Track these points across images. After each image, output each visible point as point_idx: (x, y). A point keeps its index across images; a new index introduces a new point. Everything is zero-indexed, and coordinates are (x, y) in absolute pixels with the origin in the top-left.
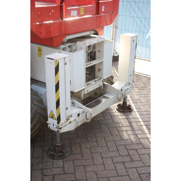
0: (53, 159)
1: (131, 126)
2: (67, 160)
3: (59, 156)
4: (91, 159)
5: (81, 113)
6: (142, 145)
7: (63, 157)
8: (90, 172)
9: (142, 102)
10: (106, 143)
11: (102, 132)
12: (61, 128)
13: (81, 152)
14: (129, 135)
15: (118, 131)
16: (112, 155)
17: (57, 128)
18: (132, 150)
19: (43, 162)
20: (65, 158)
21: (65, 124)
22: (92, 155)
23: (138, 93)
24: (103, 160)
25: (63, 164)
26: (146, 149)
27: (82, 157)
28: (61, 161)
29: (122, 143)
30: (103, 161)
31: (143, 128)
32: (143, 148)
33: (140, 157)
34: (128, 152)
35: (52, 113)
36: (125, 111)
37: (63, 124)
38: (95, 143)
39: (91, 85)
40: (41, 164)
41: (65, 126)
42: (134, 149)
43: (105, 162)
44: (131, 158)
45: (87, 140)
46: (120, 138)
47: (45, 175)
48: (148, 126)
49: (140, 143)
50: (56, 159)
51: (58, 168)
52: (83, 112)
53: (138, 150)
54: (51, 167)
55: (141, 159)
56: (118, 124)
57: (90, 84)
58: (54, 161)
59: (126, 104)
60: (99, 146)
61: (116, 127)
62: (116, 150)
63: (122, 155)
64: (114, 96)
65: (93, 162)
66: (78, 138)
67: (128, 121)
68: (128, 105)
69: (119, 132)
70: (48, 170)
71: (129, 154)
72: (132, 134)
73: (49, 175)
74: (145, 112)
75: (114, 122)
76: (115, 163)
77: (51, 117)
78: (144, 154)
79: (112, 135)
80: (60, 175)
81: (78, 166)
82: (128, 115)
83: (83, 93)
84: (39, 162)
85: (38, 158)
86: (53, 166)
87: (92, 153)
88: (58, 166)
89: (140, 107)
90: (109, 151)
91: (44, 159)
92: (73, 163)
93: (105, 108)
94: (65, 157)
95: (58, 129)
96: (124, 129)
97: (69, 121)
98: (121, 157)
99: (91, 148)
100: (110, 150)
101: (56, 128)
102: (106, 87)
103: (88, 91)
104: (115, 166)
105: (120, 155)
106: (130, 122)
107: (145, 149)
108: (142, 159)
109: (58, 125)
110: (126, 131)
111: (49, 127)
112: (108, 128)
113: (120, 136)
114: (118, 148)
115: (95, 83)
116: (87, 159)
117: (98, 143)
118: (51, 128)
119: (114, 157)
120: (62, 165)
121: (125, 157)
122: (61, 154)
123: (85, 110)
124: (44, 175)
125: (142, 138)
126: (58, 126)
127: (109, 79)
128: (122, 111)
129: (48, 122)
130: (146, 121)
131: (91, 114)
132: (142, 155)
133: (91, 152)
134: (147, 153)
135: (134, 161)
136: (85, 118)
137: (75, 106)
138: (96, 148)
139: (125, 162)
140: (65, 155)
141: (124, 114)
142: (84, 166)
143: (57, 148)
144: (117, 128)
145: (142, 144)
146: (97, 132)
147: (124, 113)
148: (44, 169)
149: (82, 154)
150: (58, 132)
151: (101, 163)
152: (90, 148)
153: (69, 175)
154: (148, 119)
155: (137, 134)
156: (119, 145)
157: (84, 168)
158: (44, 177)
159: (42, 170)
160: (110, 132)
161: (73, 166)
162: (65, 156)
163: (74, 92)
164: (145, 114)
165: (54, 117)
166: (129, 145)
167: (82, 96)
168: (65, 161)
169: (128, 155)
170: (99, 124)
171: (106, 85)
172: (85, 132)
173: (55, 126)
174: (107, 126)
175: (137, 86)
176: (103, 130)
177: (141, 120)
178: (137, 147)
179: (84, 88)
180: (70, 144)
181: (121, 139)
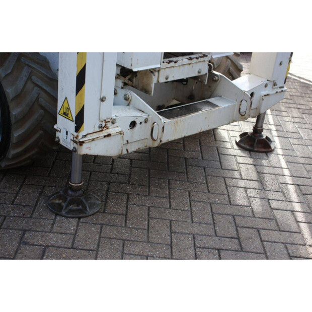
0: (57, 215)
1: (261, 180)
2: (87, 223)
3: (71, 211)
4: (144, 229)
5: (141, 123)
6: (277, 222)
7: (81, 215)
8: (135, 255)
9: (301, 138)
10: (190, 204)
11: (188, 181)
12: (83, 142)
13: (127, 211)
14: (250, 197)
15: (226, 185)
16: (196, 231)
17: (75, 142)
18: (248, 229)
19: (31, 217)
20: (85, 217)
21: (95, 136)
22: (148, 223)
23: (297, 120)
24: (171, 237)
25: (77, 230)
26: (281, 233)
27: (126, 222)
28: (74, 222)
29: (229, 210)
30: (171, 240)
31: (288, 190)
32: (276, 228)
33: (263, 245)
34: (237, 230)
35: (66, 105)
36: (256, 149)
37: (88, 136)
38: (165, 201)
39: (177, 64)
40: (26, 220)
41: (93, 140)
42: (253, 228)
43: (175, 240)
44: (241, 245)
45: (147, 190)
46: (227, 199)
47: (26, 244)
48: (301, 187)
49: (272, 217)
50: (63, 216)
51: (61, 233)
52: (146, 121)
53: (262, 232)
54: (46, 230)
55: (265, 250)
56: (231, 171)
57: (176, 62)
58: (58, 218)
59: (261, 133)
60: (173, 206)
61: (224, 178)
62: (210, 221)
63: (221, 235)
64: (230, 105)
65: (148, 237)
66: (129, 183)
67: (257, 169)
68: (264, 137)
69: (227, 188)
70: (37, 234)
71: (238, 235)
72: (258, 196)
73: (36, 243)
74: (302, 158)
75: (221, 167)
76: (200, 248)
77: (64, 113)
78: (275, 242)
79: (209, 192)
80: (63, 250)
81: (110, 238)
82: (261, 159)
83: (155, 80)
84: (24, 215)
85: (24, 206)
86: (52, 228)
87: (149, 218)
88: (63, 231)
89: (295, 147)
90: (193, 222)
91: (36, 210)
92: (99, 231)
93: (205, 128)
94: (84, 215)
95: (75, 145)
96: (242, 183)
97: (105, 133)
98: (217, 239)
99: (151, 209)
100: (195, 220)
101: (72, 142)
102: (216, 81)
103: (167, 79)
104: (196, 254)
105: (216, 234)
106: (260, 173)
107: (280, 231)
108: (267, 250)
109: (76, 134)
110: (245, 188)
111: (58, 138)
112: (204, 175)
113: (229, 196)
114: (215, 218)
115: (189, 62)
116: (134, 228)
117: (171, 200)
118: (62, 142)
119: (200, 235)
120: (74, 229)
121: (228, 239)
122: (78, 208)
123: (150, 116)
124: (24, 242)
125: (279, 208)
126: (77, 137)
127: (229, 70)
128: (248, 147)
129: (55, 127)
130: (300, 177)
131: (163, 128)
132: (269, 243)
133: (149, 215)
134: (282, 241)
135: (246, 252)
136: (149, 137)
137: (131, 106)
138: (163, 210)
139: (222, 250)
140: (86, 210)
141: (250, 154)
142: (124, 240)
143: (70, 192)
144: (225, 180)
145: (276, 219)
146: (176, 180)
147: (252, 153)
148: (29, 230)
149: (126, 217)
150: (76, 151)
151: (166, 243)
152: (149, 207)
153: (83, 252)
154: (305, 174)
155: (269, 197)
156: (219, 214)
157: (121, 245)
158: (24, 246)
159: (25, 231)
160: (207, 184)
161: (97, 236)
162: (85, 213)
163: (132, 70)
164: (301, 162)
165: (70, 115)
166: (243, 216)
167: (153, 86)
168: (82, 223)
169: (236, 236)
170: (186, 165)
171: (217, 78)
172: (149, 176)
173: (70, 137)
174: (203, 171)
175: (299, 107)
176: (191, 178)
177: (286, 172)
178: (261, 224)
179: (159, 66)
180: (105, 193)
181: (228, 203)
